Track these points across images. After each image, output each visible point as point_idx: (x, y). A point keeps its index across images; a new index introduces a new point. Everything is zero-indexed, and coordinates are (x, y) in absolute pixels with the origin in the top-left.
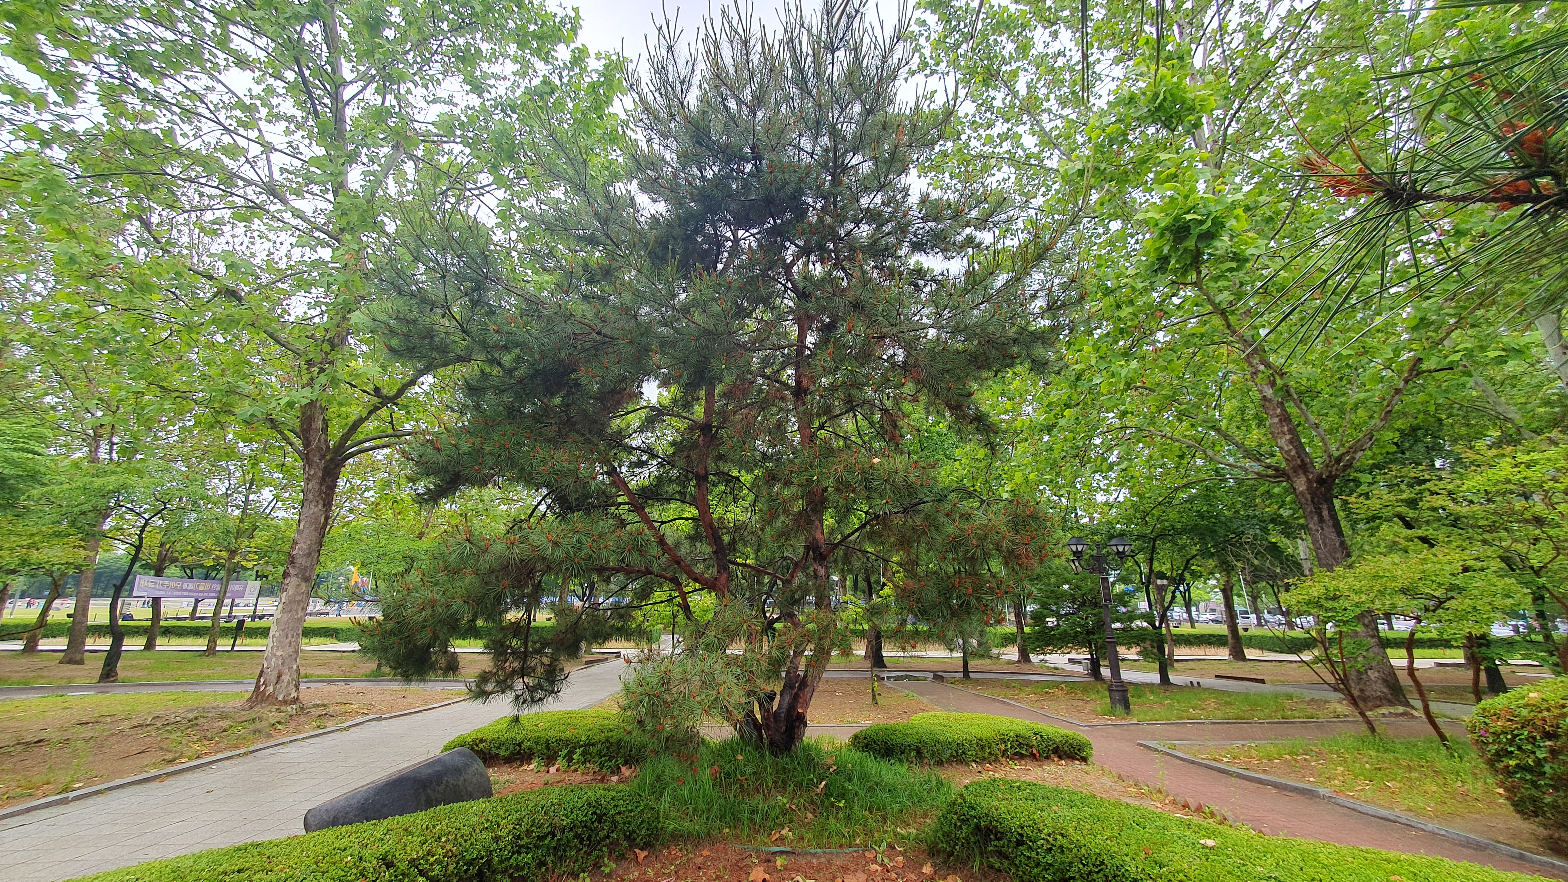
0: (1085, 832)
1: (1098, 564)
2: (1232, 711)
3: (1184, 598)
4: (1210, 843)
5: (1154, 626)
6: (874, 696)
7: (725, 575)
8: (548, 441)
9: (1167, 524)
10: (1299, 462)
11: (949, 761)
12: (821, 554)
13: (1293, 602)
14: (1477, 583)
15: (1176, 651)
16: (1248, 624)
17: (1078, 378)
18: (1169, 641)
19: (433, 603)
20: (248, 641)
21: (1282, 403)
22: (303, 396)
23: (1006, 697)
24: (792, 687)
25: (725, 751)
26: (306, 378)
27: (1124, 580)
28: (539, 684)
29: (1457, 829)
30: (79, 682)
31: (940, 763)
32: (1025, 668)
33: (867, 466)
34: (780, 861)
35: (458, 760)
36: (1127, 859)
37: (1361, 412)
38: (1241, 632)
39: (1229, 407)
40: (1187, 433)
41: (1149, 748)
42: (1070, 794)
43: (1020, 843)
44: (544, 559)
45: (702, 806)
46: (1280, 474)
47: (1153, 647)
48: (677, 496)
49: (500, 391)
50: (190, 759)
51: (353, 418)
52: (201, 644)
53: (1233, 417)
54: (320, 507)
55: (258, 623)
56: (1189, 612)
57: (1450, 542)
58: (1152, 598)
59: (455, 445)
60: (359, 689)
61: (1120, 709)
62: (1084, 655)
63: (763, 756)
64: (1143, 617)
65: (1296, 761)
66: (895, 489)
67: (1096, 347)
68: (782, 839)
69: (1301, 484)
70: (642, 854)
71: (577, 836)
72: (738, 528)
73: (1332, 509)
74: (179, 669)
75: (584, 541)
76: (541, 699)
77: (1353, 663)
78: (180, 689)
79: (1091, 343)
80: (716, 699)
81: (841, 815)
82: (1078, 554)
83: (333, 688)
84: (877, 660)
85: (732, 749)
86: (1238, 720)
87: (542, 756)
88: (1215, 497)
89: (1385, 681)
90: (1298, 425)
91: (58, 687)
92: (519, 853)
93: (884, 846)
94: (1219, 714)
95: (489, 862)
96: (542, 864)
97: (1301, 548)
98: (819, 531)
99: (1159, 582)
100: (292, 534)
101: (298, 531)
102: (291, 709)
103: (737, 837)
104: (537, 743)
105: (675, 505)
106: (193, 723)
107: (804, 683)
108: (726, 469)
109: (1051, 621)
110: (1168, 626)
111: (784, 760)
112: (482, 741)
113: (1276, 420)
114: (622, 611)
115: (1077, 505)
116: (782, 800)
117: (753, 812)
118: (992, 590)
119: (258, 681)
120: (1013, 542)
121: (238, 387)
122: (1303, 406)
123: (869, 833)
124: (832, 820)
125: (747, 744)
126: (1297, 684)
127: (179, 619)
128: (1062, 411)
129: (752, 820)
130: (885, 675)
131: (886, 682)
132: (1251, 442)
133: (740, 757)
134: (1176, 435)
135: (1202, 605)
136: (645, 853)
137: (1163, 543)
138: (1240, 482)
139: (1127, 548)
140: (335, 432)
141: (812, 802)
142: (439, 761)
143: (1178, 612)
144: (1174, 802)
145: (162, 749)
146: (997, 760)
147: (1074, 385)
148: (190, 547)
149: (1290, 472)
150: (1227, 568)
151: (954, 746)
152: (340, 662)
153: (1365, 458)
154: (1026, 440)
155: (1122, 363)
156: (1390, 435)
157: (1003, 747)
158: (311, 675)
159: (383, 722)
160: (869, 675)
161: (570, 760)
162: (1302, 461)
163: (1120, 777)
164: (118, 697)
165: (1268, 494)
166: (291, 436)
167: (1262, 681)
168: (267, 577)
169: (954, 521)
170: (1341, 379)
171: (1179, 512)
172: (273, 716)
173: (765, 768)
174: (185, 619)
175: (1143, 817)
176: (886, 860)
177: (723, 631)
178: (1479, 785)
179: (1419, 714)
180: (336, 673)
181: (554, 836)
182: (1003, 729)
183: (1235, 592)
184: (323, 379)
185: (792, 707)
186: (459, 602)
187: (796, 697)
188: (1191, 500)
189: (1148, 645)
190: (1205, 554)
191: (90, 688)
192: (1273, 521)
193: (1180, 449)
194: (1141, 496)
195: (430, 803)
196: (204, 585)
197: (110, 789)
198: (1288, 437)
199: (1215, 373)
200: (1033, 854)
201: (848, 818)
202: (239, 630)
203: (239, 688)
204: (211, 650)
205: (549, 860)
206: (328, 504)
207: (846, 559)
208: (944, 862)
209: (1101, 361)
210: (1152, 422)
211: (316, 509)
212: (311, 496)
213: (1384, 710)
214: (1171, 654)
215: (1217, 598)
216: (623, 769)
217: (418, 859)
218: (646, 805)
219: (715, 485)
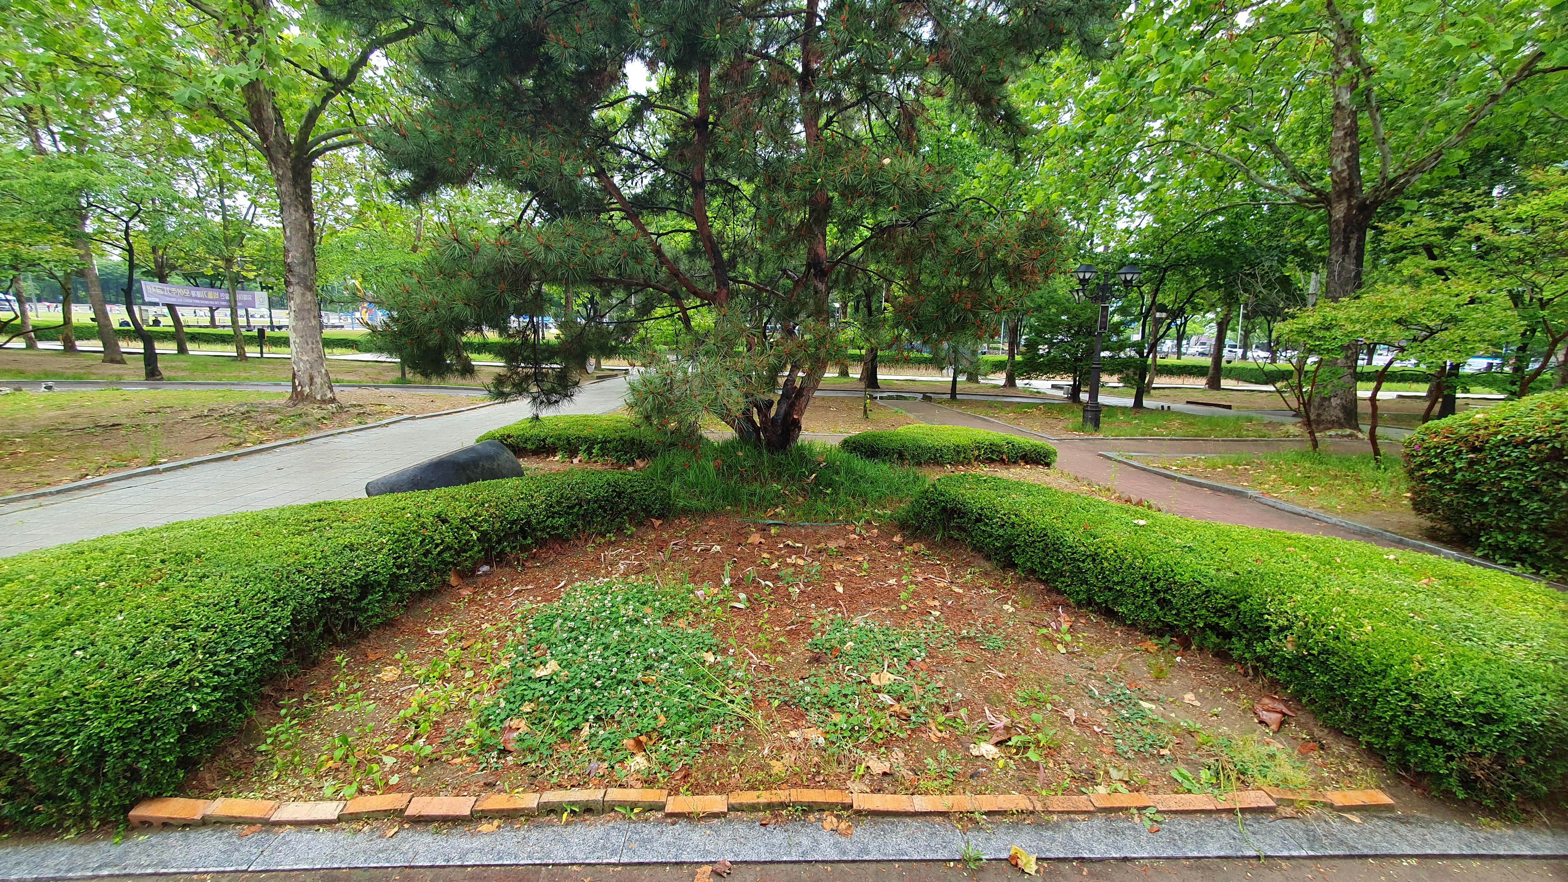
0: (1036, 513)
1: (1102, 293)
2: (1192, 430)
3: (1178, 331)
4: (1142, 522)
5: (1141, 354)
6: (865, 411)
7: (725, 291)
8: (526, 131)
9: (1183, 253)
10: (1347, 185)
11: (927, 463)
12: (822, 270)
13: (1287, 330)
14: (1477, 314)
15: (1156, 380)
16: (1231, 355)
17: (1131, 75)
18: (1152, 370)
19: (435, 306)
20: (274, 349)
21: (1354, 113)
22: (242, 73)
23: (987, 415)
24: (788, 398)
25: (727, 449)
26: (235, 51)
27: (1123, 311)
28: (553, 388)
29: (1358, 523)
30: (127, 379)
31: (919, 464)
32: (1010, 391)
33: (876, 167)
34: (773, 531)
35: (491, 450)
36: (1068, 532)
37: (1441, 126)
38: (1224, 364)
39: (1293, 116)
40: (1235, 150)
41: (1109, 458)
42: (1029, 486)
43: (978, 520)
44: (539, 264)
45: (707, 489)
46: (1323, 198)
47: (1135, 374)
48: (673, 206)
49: (461, 66)
50: (254, 444)
51: (306, 108)
52: (231, 350)
53: (1293, 131)
54: (301, 212)
55: (277, 333)
56: (1179, 346)
57: (1469, 274)
58: (1147, 331)
59: (422, 132)
60: (389, 394)
61: (1090, 426)
62: (1067, 381)
63: (760, 453)
64: (1133, 345)
65: (1237, 470)
66: (904, 195)
67: (1161, 32)
68: (776, 515)
69: (1339, 211)
70: (658, 523)
71: (600, 507)
72: (739, 244)
73: (1361, 240)
74: (218, 371)
75: (576, 244)
76: (556, 402)
77: (1321, 389)
78: (225, 388)
79: (1158, 26)
80: (716, 399)
81: (828, 499)
82: (1083, 282)
83: (365, 392)
84: (870, 379)
85: (733, 447)
86: (1196, 438)
87: (565, 450)
88: (1242, 226)
89: (1344, 408)
90: (1362, 143)
91: (111, 383)
92: (553, 518)
93: (862, 522)
94: (1180, 432)
95: (529, 523)
96: (573, 526)
97: (1313, 282)
98: (821, 246)
99: (1158, 315)
100: (280, 243)
101: (286, 238)
102: (332, 407)
103: (738, 512)
104: (559, 440)
105: (671, 214)
106: (246, 415)
107: (800, 392)
108: (724, 176)
109: (1043, 349)
110: (1155, 357)
111: (779, 457)
112: (509, 436)
113: (1341, 134)
114: (624, 325)
115: (1095, 231)
116: (776, 486)
117: (751, 495)
118: (991, 307)
119: (294, 383)
120: (1021, 257)
121: (163, 62)
122: (1378, 116)
123: (851, 512)
124: (819, 502)
125: (747, 443)
126: (1261, 410)
127: (200, 327)
128: (1104, 117)
129: (750, 501)
130: (878, 395)
131: (878, 401)
132: (1301, 165)
133: (740, 454)
134: (1222, 151)
135: (1194, 338)
136: (660, 522)
137: (1173, 274)
138: (1274, 208)
139: (1135, 276)
140: (293, 124)
141: (803, 489)
142: (472, 449)
143: (1168, 345)
144: (1119, 498)
145: (226, 435)
146: (969, 463)
147: (1124, 85)
148: (183, 254)
149: (1333, 197)
150: (1230, 300)
151: (933, 451)
152: (366, 370)
153: (1420, 183)
154: (1056, 154)
155: (1187, 52)
156: (1461, 155)
157: (976, 453)
158: (342, 381)
159: (418, 421)
160: (862, 395)
161: (590, 453)
162: (1352, 184)
163: (1076, 478)
164: (170, 393)
165: (1300, 223)
166: (245, 128)
167: (1229, 407)
168: (272, 288)
169: (963, 232)
170: (1434, 84)
171: (1200, 241)
172: (317, 413)
173: (763, 463)
174: (207, 327)
175: (1089, 504)
176: (863, 532)
177: (723, 340)
178: (1392, 490)
179: (1364, 436)
180: (365, 380)
181: (582, 506)
182: (979, 438)
183: (1230, 326)
184: (255, 53)
185: (788, 414)
186: (460, 304)
187: (792, 406)
188: (1216, 228)
189: (1131, 372)
190: (1213, 286)
191: (141, 384)
192: (1295, 252)
193: (1222, 169)
194: (1164, 222)
195: (469, 480)
196: (212, 294)
197: (192, 464)
198: (1346, 155)
199: (1290, 72)
200: (988, 529)
201: (834, 502)
202: (261, 338)
203: (279, 389)
204: (242, 356)
205: (580, 523)
206: (308, 209)
207: (849, 278)
208: (913, 534)
209: (1163, 51)
210: (1201, 134)
211: (296, 214)
212: (287, 200)
213: (1332, 432)
214: (1151, 382)
215: (1211, 332)
216: (637, 461)
217: (468, 518)
218: (658, 487)
219: (713, 195)
